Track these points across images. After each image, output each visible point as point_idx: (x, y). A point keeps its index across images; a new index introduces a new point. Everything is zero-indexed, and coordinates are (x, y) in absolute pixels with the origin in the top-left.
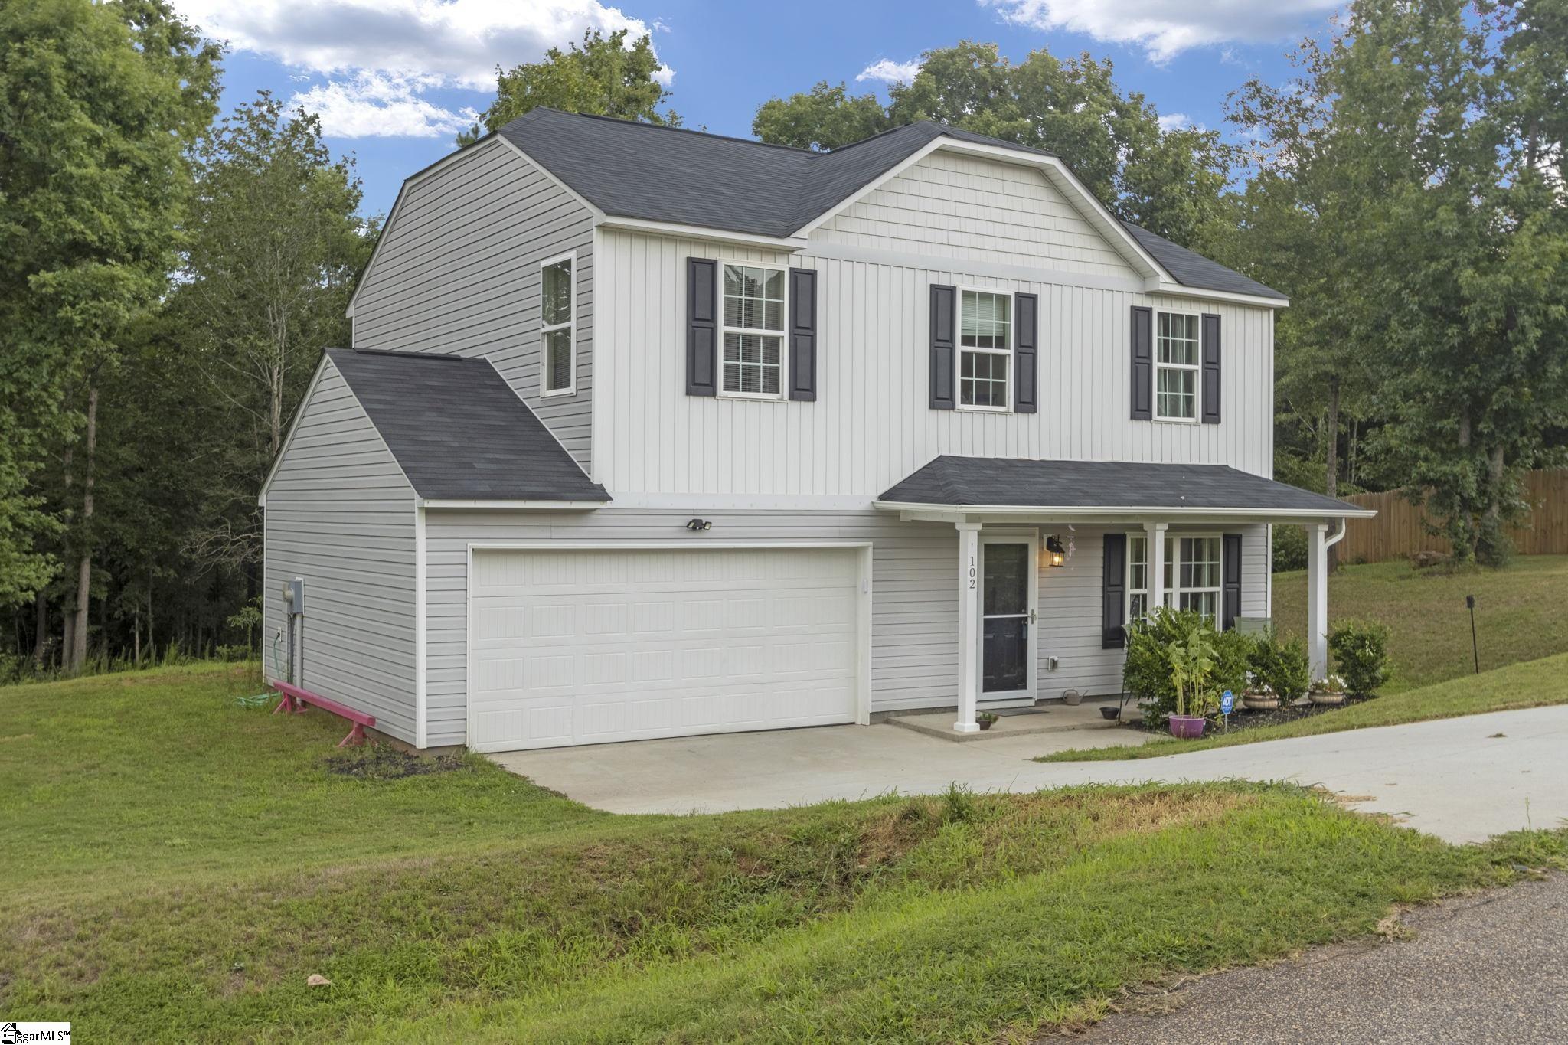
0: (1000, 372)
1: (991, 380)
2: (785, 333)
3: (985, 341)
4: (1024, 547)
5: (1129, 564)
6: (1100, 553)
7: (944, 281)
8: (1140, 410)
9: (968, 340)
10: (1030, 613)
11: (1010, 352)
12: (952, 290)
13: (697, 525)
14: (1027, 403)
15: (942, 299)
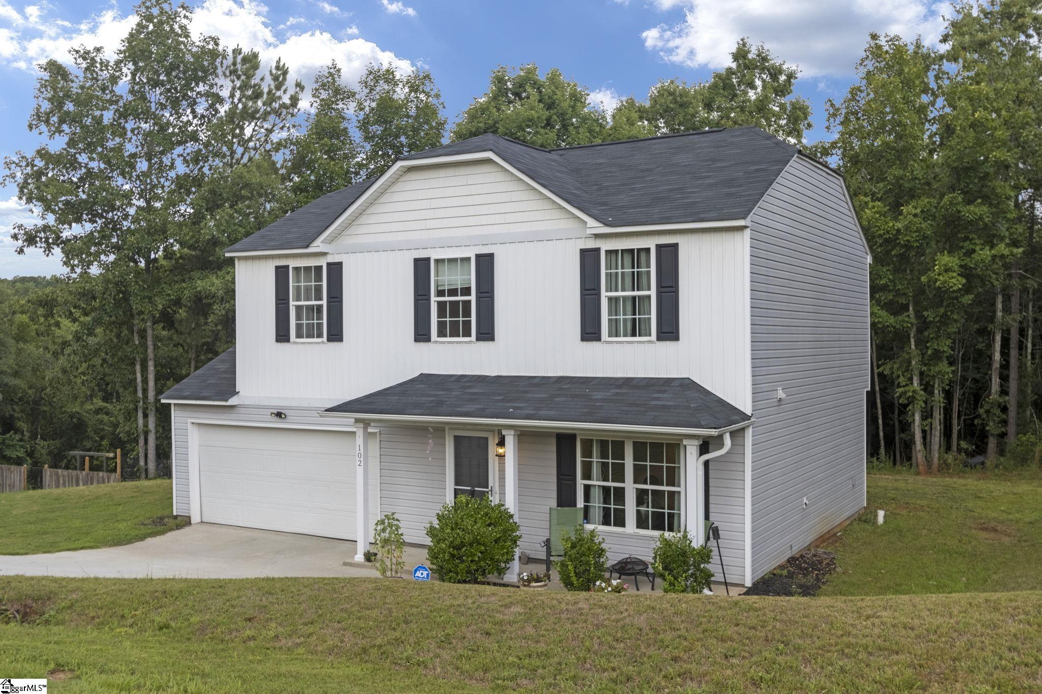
0: (467, 313)
1: (461, 319)
2: (324, 302)
3: (453, 292)
4: (487, 439)
5: (579, 459)
6: (554, 449)
7: (422, 254)
8: (590, 332)
9: (440, 293)
10: (490, 488)
11: (473, 298)
12: (428, 260)
13: (279, 415)
14: (487, 333)
15: (421, 267)
